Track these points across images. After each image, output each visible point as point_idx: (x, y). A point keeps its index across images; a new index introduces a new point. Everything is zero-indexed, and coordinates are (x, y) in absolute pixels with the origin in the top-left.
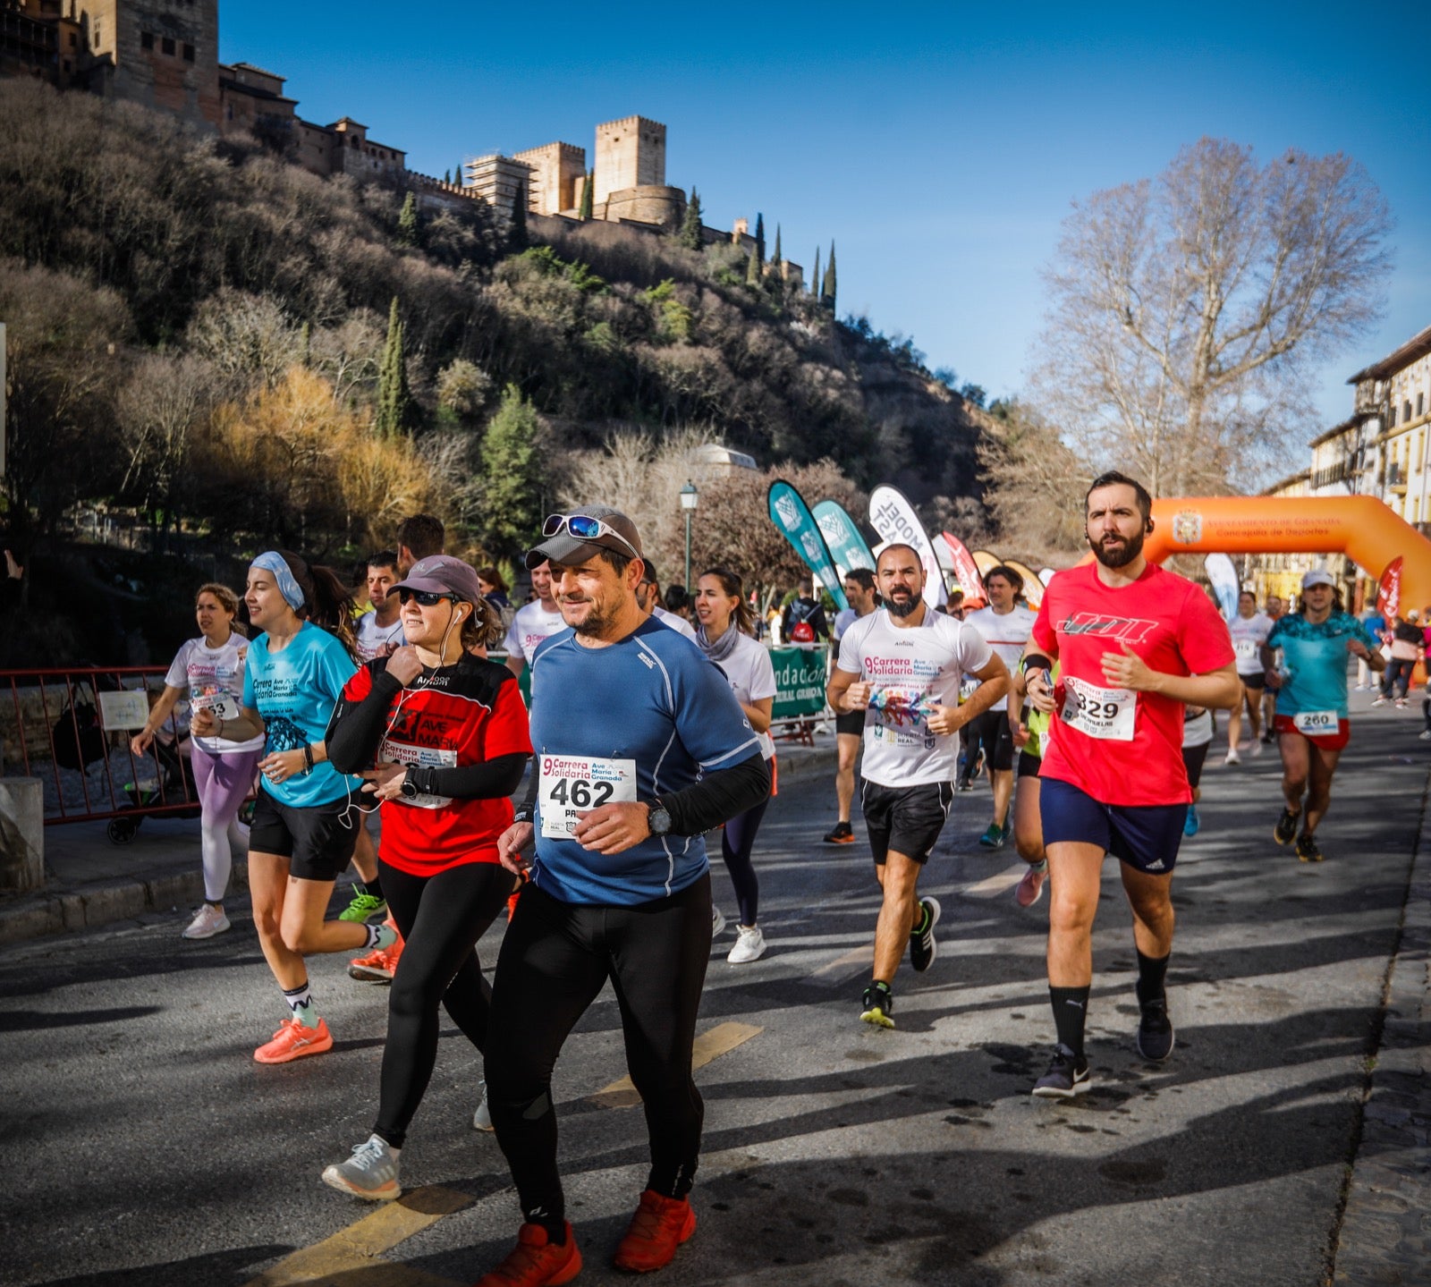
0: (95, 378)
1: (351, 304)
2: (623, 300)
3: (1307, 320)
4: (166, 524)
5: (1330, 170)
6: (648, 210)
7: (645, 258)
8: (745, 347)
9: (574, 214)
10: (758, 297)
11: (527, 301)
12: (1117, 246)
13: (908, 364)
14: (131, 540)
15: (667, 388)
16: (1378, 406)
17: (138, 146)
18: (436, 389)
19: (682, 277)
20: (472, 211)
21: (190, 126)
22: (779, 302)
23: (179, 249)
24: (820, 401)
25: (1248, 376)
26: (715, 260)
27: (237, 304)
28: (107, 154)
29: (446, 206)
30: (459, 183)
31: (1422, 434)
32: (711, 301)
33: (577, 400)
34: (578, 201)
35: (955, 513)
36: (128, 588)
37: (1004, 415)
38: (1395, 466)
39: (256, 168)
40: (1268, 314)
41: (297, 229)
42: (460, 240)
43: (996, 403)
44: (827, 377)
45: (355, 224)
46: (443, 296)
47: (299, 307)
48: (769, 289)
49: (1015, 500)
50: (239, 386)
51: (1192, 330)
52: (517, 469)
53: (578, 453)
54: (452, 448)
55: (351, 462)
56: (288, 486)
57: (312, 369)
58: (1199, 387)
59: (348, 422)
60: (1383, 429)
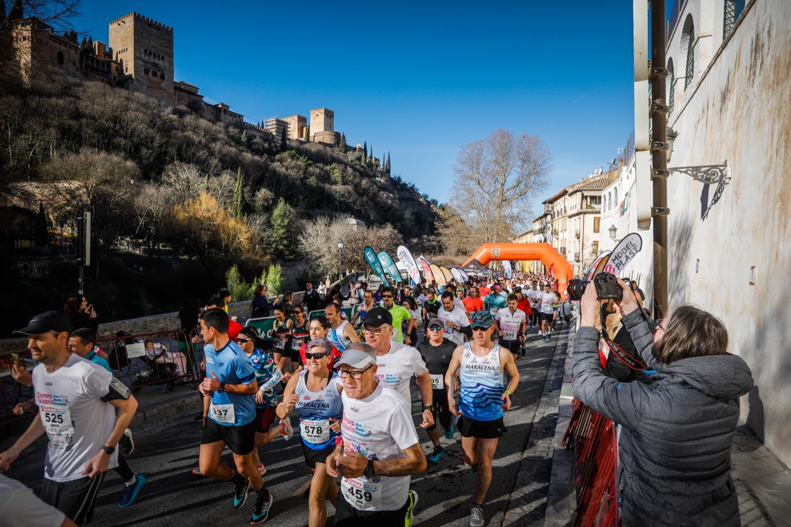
0: (126, 193)
1: (224, 169)
2: (320, 169)
3: (530, 186)
4: (154, 246)
5: (535, 140)
6: (328, 139)
7: (327, 155)
8: (361, 185)
9: (303, 139)
10: (365, 169)
11: (287, 169)
12: (475, 161)
13: (413, 192)
14: (140, 251)
15: (335, 199)
16: (550, 211)
17: (142, 108)
18: (255, 198)
19: (340, 162)
20: (267, 137)
21: (163, 103)
22: (372, 171)
23: (158, 147)
25: (514, 202)
26: (351, 156)
27: (181, 167)
28: (131, 112)
29: (258, 134)
30: (263, 127)
31: (562, 221)
32: (350, 170)
33: (304, 202)
34: (304, 135)
35: (429, 241)
36: (138, 269)
37: (444, 209)
38: (555, 230)
39: (188, 119)
40: (519, 183)
41: (203, 141)
42: (263, 147)
43: (441, 205)
44: (388, 196)
45: (225, 140)
46: (257, 166)
47: (204, 169)
48: (369, 167)
49: (446, 239)
50: (182, 197)
51: (498, 187)
52: (284, 227)
53: (305, 220)
54: (260, 220)
55: (223, 226)
56: (200, 234)
57: (209, 191)
58: (500, 204)
59: (223, 211)
60: (552, 218)
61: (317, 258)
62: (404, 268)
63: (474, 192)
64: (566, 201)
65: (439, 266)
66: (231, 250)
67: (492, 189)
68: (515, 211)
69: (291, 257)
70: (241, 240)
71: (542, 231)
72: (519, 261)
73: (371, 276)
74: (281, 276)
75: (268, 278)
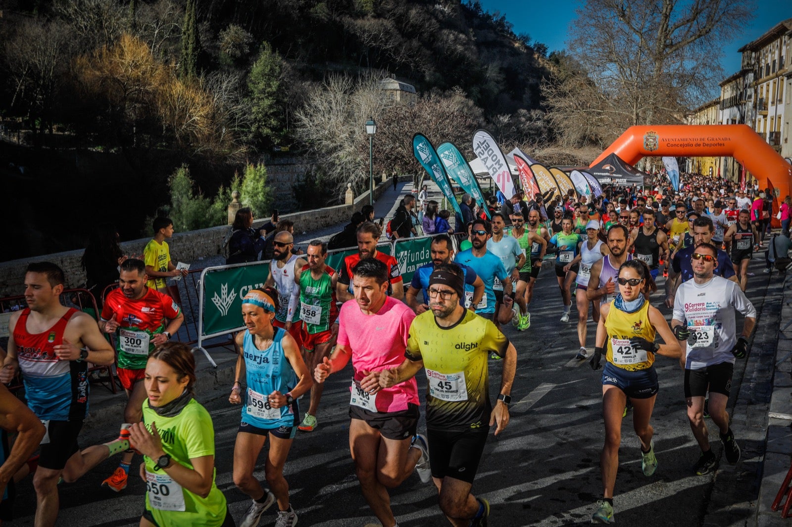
3: (716, 18)
4: (42, 129)
8: (408, 19)
13: (503, 31)
14: (19, 139)
15: (362, 43)
16: (753, 65)
18: (218, 43)
24: (452, 52)
25: (687, 48)
31: (775, 83)
33: (307, 50)
35: (530, 119)
36: (18, 171)
37: (557, 62)
38: (762, 99)
40: (697, 13)
43: (553, 54)
44: (456, 39)
49: (562, 116)
50: (89, 42)
51: (657, 20)
52: (270, 94)
53: (309, 83)
54: (229, 82)
55: (163, 94)
56: (123, 109)
57: (137, 31)
58: (660, 53)
59: (161, 67)
60: (756, 79)
61: (330, 152)
62: (486, 171)
63: (614, 31)
64: (784, 48)
65: (548, 167)
66: (177, 136)
67: (648, 25)
68: (689, 65)
69: (283, 149)
70: (194, 118)
71: (737, 102)
72: (692, 158)
73: (425, 182)
74: (267, 183)
75: (244, 188)
